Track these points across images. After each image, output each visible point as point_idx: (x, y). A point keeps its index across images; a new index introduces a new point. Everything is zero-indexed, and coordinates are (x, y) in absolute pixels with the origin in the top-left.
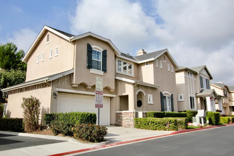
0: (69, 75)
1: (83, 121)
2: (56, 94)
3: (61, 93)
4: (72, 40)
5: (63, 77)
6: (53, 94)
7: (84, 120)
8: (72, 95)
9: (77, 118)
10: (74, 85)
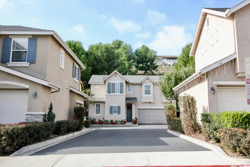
0: (229, 62)
1: (236, 125)
2: (214, 88)
3: (224, 87)
4: (228, 16)
5: (221, 66)
6: (211, 89)
7: (237, 123)
8: (240, 88)
9: (228, 119)
10: (239, 75)
